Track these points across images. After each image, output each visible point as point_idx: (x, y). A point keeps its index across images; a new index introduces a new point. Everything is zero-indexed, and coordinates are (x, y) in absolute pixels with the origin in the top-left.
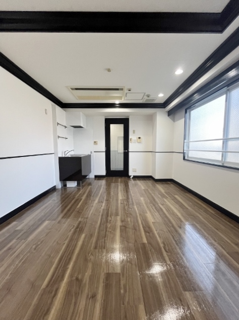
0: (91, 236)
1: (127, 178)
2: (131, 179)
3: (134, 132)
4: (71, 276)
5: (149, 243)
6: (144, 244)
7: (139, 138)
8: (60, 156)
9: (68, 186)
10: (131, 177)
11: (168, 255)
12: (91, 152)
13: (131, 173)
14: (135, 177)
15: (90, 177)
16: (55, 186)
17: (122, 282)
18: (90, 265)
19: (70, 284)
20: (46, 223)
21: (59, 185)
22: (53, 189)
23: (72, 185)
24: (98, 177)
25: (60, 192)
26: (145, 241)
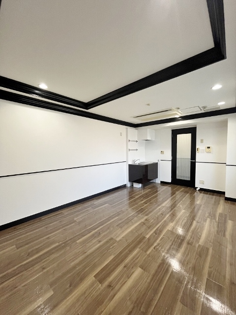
0: (121, 220)
1: (192, 189)
2: (197, 191)
3: (202, 141)
4: (98, 230)
5: (149, 239)
6: (144, 237)
7: (209, 148)
8: (131, 163)
9: (134, 186)
10: (197, 189)
11: (152, 250)
12: (158, 161)
13: (198, 185)
14: (201, 190)
15: (156, 182)
16: (126, 185)
17: (114, 245)
18: (108, 231)
19: (96, 233)
20: (107, 205)
21: (129, 185)
22: (124, 186)
23: (138, 186)
24: (163, 183)
25: (129, 189)
26: (148, 236)
